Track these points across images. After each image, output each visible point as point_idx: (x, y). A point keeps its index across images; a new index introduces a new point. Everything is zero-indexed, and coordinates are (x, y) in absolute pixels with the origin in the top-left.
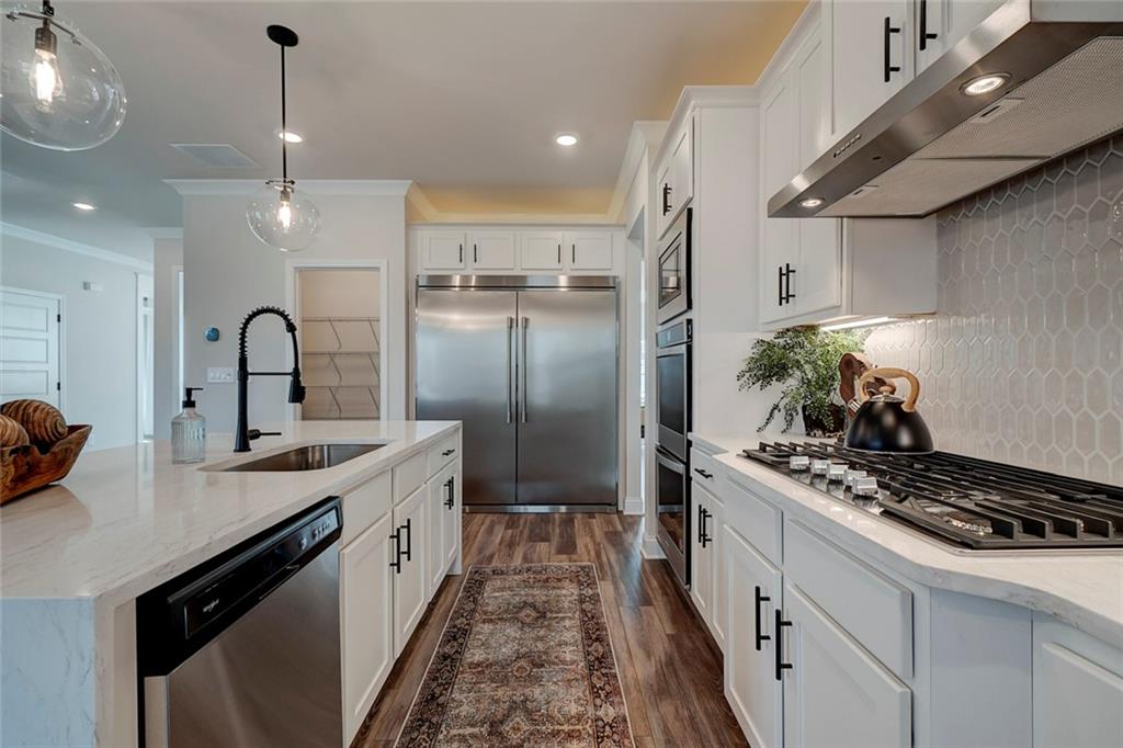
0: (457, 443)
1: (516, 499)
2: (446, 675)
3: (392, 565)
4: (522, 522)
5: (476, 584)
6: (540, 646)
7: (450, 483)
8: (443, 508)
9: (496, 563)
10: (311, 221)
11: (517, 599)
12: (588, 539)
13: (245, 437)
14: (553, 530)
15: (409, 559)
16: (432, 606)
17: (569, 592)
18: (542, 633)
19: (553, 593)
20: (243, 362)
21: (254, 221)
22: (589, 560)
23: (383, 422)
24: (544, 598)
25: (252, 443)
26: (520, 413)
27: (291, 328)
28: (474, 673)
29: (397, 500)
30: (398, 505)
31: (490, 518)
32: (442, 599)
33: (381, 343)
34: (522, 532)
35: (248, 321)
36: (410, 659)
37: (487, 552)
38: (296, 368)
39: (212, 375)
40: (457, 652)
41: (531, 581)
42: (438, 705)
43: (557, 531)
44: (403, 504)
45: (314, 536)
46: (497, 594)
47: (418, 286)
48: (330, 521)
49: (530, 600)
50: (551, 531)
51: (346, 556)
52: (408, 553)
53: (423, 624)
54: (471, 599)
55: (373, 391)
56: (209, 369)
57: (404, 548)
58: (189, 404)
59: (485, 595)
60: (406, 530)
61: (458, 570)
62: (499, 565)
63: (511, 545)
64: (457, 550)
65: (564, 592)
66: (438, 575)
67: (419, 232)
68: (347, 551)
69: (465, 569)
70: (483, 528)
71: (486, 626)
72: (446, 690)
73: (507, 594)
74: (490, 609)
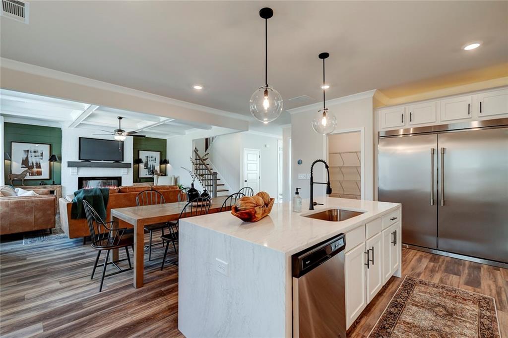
0: (399, 215)
1: (437, 247)
2: (391, 321)
3: (365, 264)
4: (441, 260)
5: (409, 285)
6: (447, 329)
7: (395, 233)
8: (390, 245)
9: (422, 278)
10: (333, 122)
11: (434, 300)
12: (491, 282)
13: (312, 205)
14: (464, 270)
15: (373, 264)
16: (385, 288)
17: (472, 309)
18: (449, 323)
19: (459, 306)
20: (312, 178)
21: (315, 126)
22: (490, 295)
23: (362, 200)
24: (452, 306)
25: (314, 207)
26: (440, 200)
27: (327, 167)
28: (406, 326)
29: (367, 238)
30: (368, 240)
31: (420, 253)
32: (390, 287)
33: (361, 162)
34: (440, 266)
35: (313, 164)
36: (374, 307)
37: (418, 271)
38: (329, 182)
39: (299, 177)
40: (397, 313)
41: (444, 294)
42: (387, 332)
43: (466, 271)
44: (371, 239)
45: (336, 247)
46: (421, 294)
47: (379, 137)
48: (341, 242)
49: (443, 304)
50: (461, 270)
51: (347, 257)
52: (373, 261)
53: (380, 294)
54: (406, 291)
55: (358, 184)
56: (299, 174)
57: (371, 258)
58: (297, 193)
59: (414, 292)
60: (371, 251)
61: (399, 275)
62: (424, 280)
63: (433, 271)
64: (399, 265)
65: (467, 307)
66: (388, 275)
67: (380, 111)
68: (347, 254)
69: (403, 276)
70: (415, 258)
71: (414, 308)
72: (391, 327)
73: (428, 296)
74: (417, 300)
